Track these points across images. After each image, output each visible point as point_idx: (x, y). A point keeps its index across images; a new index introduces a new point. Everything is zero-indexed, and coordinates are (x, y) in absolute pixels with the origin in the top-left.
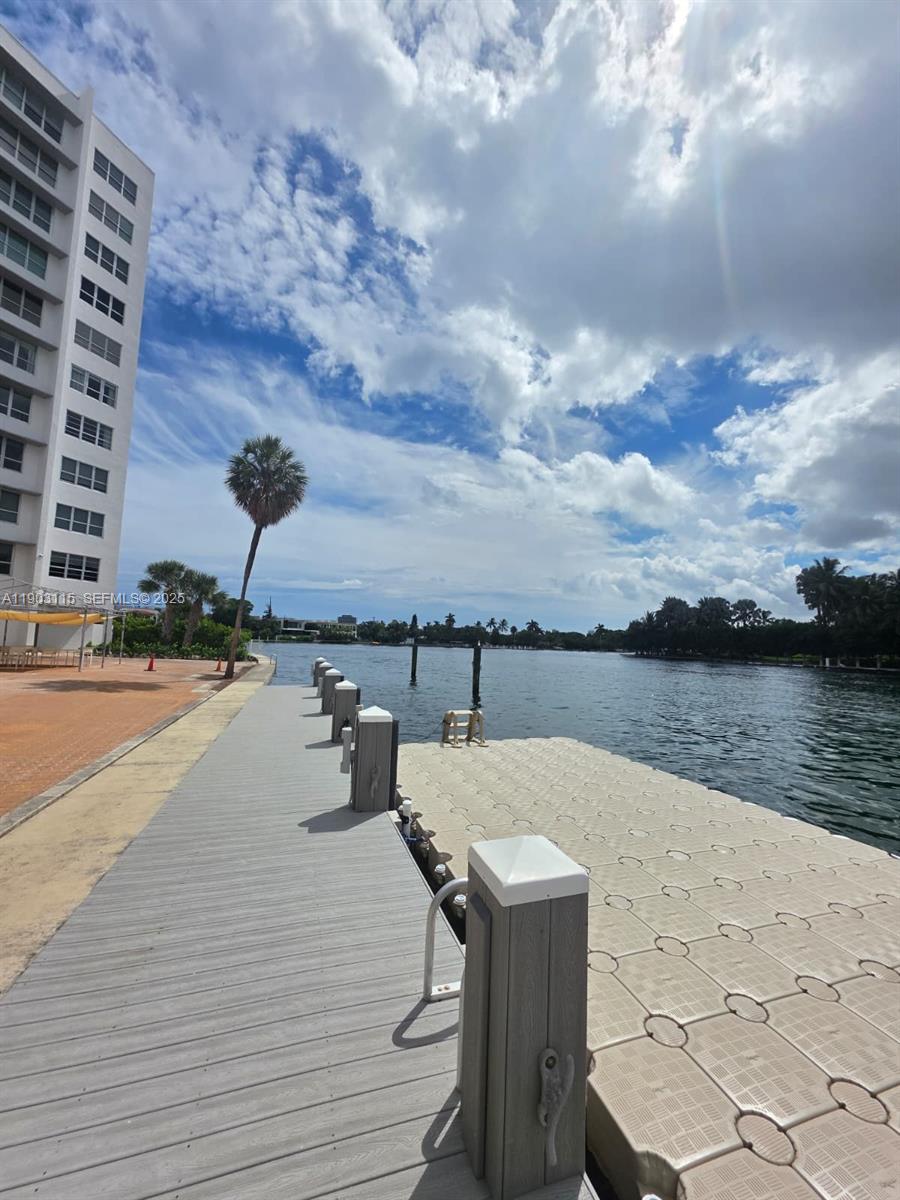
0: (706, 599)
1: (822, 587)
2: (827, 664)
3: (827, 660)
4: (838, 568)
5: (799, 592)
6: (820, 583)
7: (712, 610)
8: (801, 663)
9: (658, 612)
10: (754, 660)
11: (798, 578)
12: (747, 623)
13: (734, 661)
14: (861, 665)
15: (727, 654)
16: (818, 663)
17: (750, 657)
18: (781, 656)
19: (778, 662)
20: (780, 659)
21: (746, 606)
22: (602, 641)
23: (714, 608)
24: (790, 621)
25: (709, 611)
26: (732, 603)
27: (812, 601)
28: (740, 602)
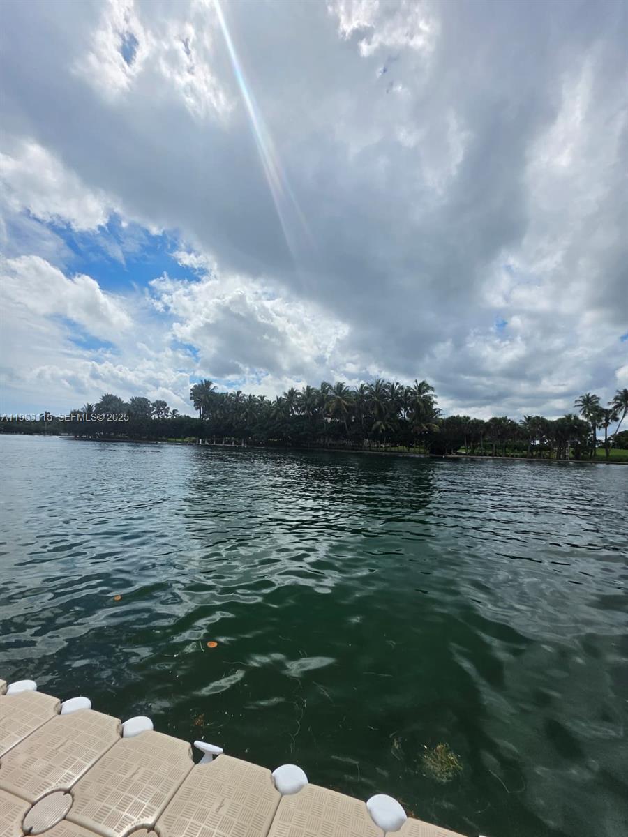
0: (136, 398)
1: (202, 397)
2: (200, 443)
3: (201, 440)
4: (212, 387)
5: (191, 398)
6: (202, 394)
7: (138, 406)
8: (187, 442)
9: (97, 404)
10: (162, 440)
11: (192, 390)
12: (160, 416)
13: (150, 442)
14: (216, 443)
15: (145, 437)
16: (195, 442)
17: (160, 438)
18: (179, 438)
19: (176, 442)
20: (177, 440)
21: (161, 405)
22: (46, 426)
23: (140, 405)
24: (188, 417)
25: (136, 407)
26: (152, 402)
27: (198, 405)
28: (157, 402)
